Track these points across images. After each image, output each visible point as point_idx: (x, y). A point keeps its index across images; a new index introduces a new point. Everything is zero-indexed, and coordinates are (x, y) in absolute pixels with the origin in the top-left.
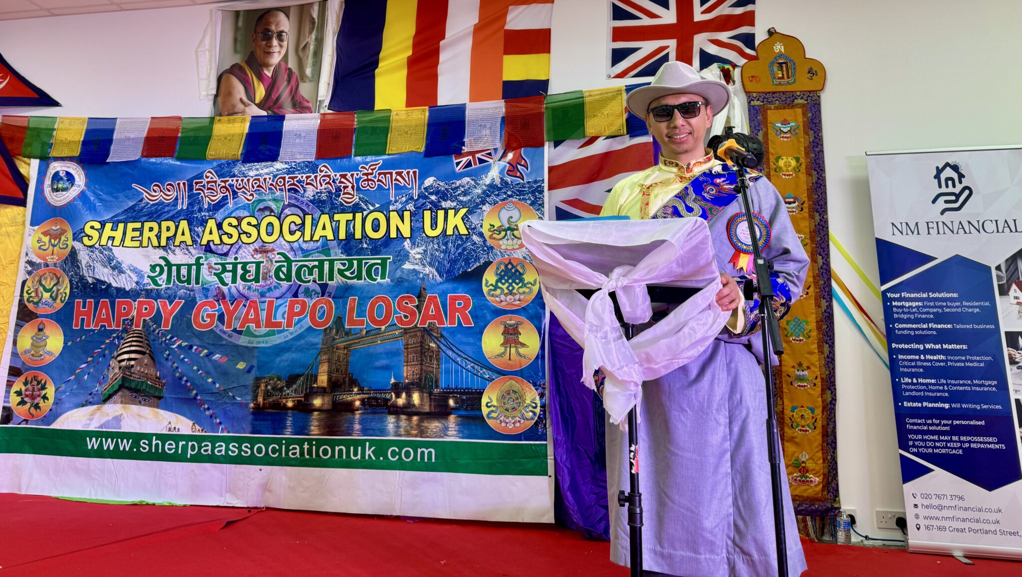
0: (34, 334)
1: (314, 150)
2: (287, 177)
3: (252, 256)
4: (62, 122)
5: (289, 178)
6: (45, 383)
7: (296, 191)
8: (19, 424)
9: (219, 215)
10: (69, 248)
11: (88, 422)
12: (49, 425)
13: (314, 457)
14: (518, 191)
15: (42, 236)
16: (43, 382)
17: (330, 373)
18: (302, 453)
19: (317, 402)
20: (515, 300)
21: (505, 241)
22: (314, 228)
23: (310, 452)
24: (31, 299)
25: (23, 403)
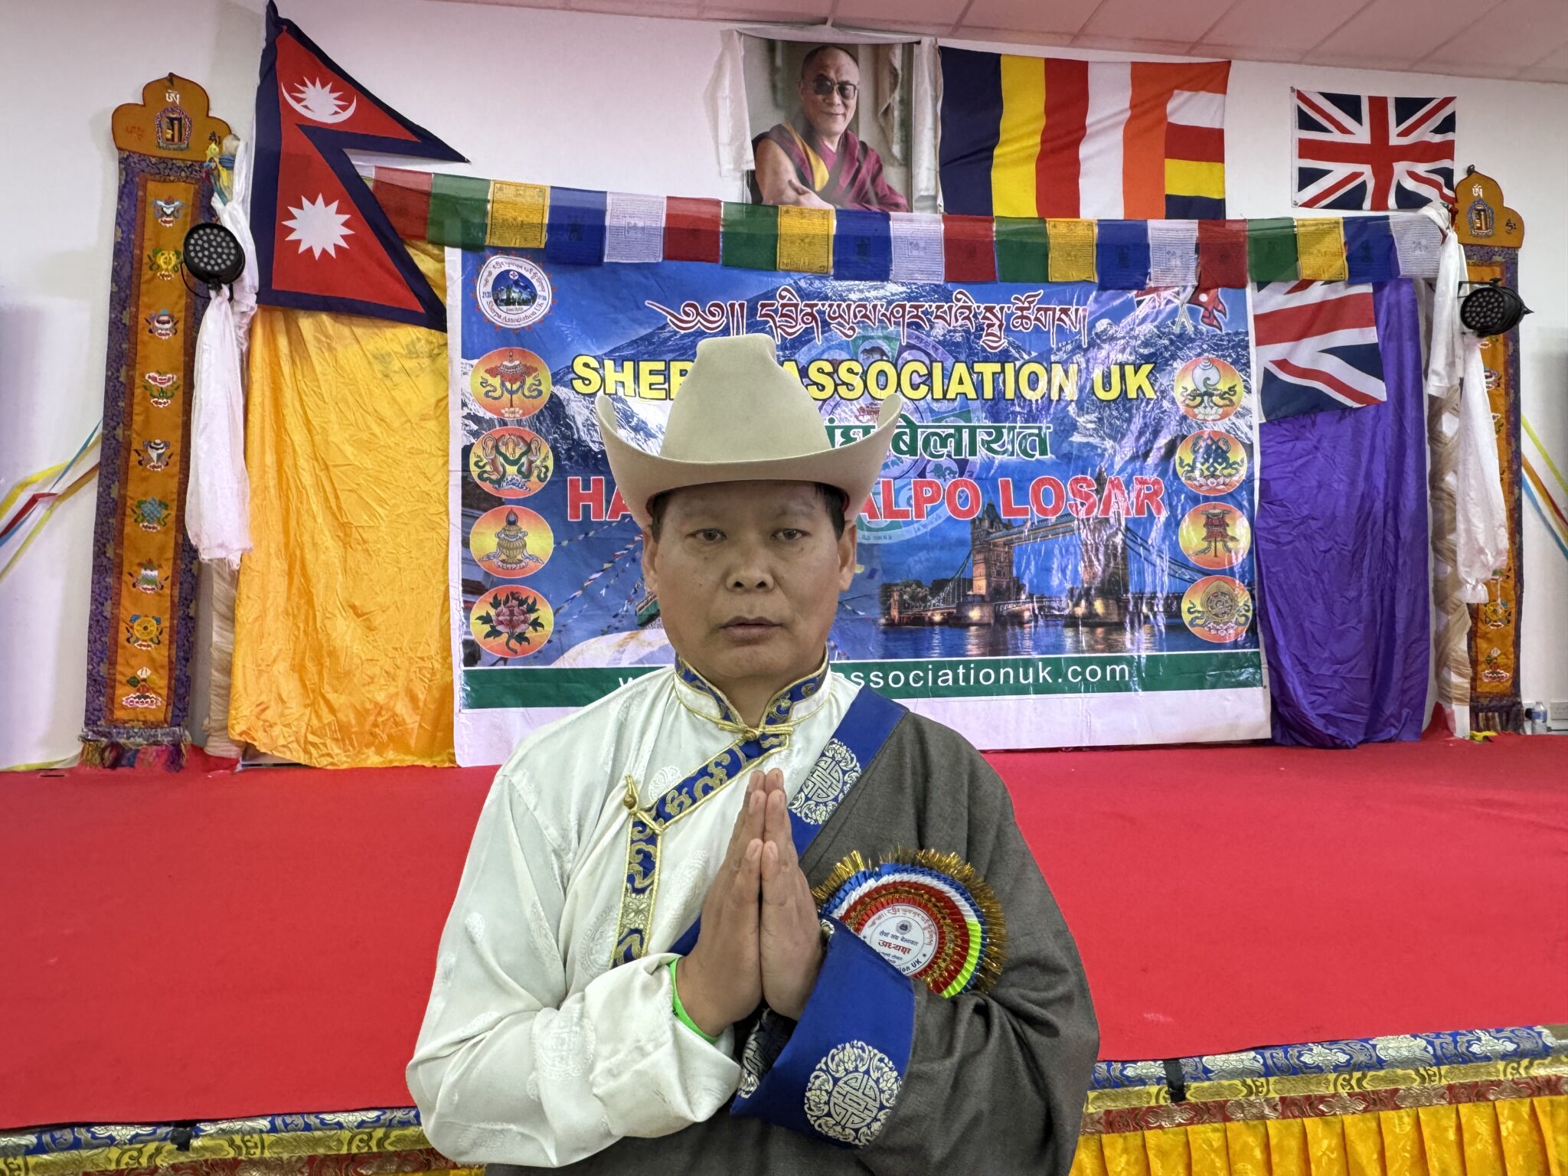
0: (499, 529)
1: (942, 269)
2: (908, 305)
3: (857, 417)
4: (501, 189)
5: (911, 307)
6: (535, 602)
7: (918, 327)
8: (494, 665)
9: (802, 356)
10: (546, 397)
11: (619, 656)
12: (550, 664)
13: (972, 683)
14: (1216, 344)
15: (488, 377)
16: (530, 601)
17: (988, 576)
18: (956, 679)
19: (975, 614)
20: (1218, 484)
21: (1201, 409)
22: (946, 381)
23: (967, 678)
24: (485, 475)
25: (494, 633)
